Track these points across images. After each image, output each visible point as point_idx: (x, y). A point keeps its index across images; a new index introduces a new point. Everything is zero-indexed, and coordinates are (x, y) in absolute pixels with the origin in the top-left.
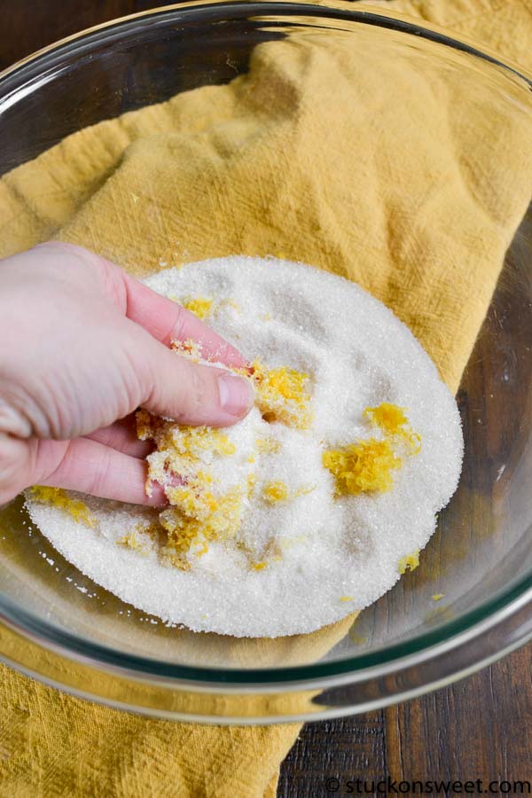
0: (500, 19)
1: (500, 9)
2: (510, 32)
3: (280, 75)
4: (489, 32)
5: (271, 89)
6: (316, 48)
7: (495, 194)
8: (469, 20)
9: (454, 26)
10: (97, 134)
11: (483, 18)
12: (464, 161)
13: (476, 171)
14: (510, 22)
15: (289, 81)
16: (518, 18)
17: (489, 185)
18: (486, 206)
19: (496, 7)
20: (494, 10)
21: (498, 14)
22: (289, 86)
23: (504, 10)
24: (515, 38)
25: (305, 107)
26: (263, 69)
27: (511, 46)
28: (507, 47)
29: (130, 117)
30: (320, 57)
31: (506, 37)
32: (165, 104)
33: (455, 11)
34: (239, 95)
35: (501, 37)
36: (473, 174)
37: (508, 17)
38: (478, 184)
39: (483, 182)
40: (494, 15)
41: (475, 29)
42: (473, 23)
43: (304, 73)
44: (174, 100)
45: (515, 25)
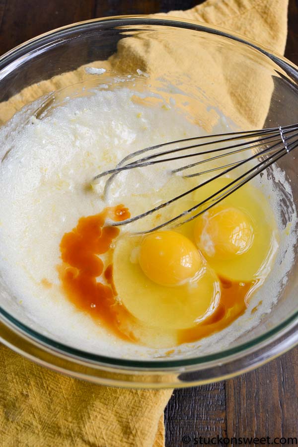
0: (244, 18)
1: (244, 13)
2: (250, 24)
3: (134, 53)
4: (239, 25)
5: (130, 61)
6: (151, 40)
7: (250, 110)
8: (228, 20)
9: (221, 23)
10: (39, 87)
11: (236, 19)
12: (232, 94)
13: (240, 99)
14: (250, 19)
15: (140, 57)
16: (254, 17)
17: (247, 106)
18: (246, 117)
19: (242, 12)
20: (241, 14)
21: (243, 16)
22: (140, 59)
23: (246, 14)
24: (253, 28)
25: (150, 69)
26: (125, 50)
27: (251, 32)
28: (249, 32)
29: (56, 78)
30: (154, 43)
31: (248, 27)
32: (75, 71)
33: (221, 16)
34: (113, 65)
35: (246, 28)
36: (238, 100)
37: (249, 17)
38: (241, 106)
39: (244, 104)
40: (241, 17)
41: (232, 25)
42: (231, 22)
43: (147, 52)
44: (79, 69)
45: (252, 21)
